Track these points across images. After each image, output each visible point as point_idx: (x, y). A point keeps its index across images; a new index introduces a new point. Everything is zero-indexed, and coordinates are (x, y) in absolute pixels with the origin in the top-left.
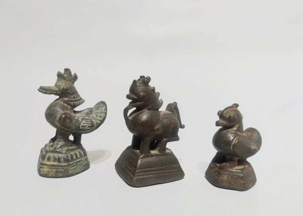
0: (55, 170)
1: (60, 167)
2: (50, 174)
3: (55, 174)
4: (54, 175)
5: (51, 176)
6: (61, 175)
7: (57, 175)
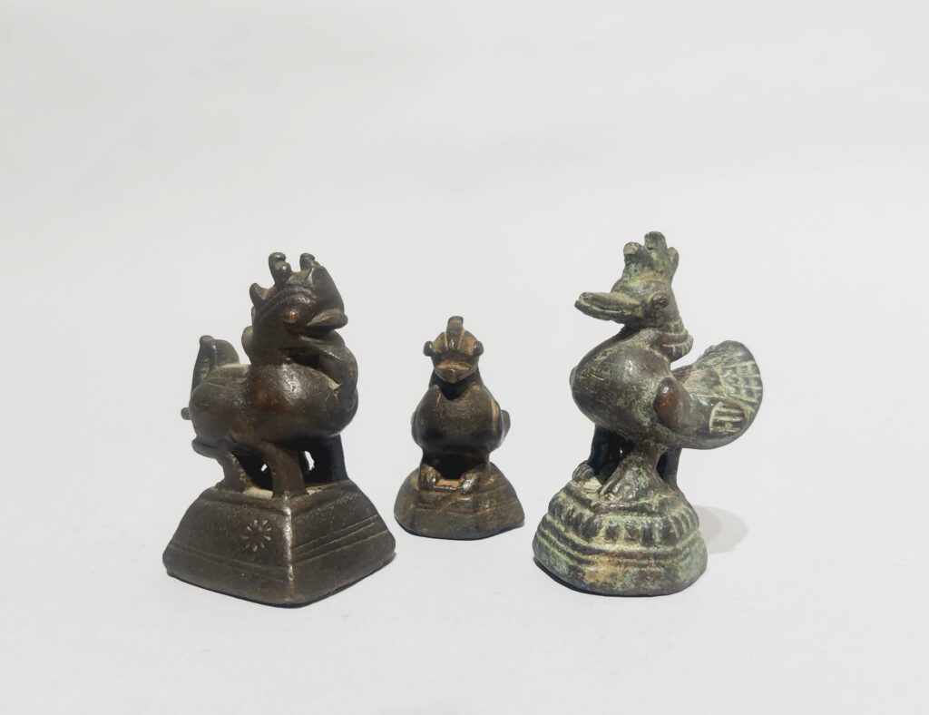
0: (636, 569)
1: (652, 561)
2: (619, 585)
3: (636, 584)
4: (633, 586)
5: (620, 589)
6: (654, 588)
7: (643, 586)
